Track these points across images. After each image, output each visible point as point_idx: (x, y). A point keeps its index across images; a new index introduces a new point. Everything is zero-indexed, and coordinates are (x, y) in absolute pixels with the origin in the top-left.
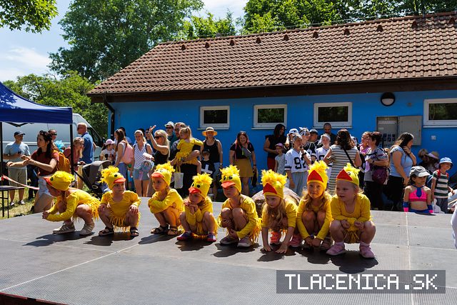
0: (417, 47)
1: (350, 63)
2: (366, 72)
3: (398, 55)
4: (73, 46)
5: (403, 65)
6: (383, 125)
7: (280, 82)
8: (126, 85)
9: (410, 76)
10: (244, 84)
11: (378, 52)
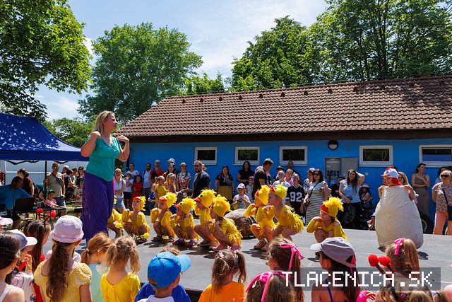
0: (356, 106)
1: (306, 117)
2: (317, 125)
3: (341, 112)
4: (97, 94)
5: (344, 120)
6: (329, 164)
7: (254, 130)
8: (139, 130)
9: (348, 129)
10: (228, 131)
11: (327, 110)
